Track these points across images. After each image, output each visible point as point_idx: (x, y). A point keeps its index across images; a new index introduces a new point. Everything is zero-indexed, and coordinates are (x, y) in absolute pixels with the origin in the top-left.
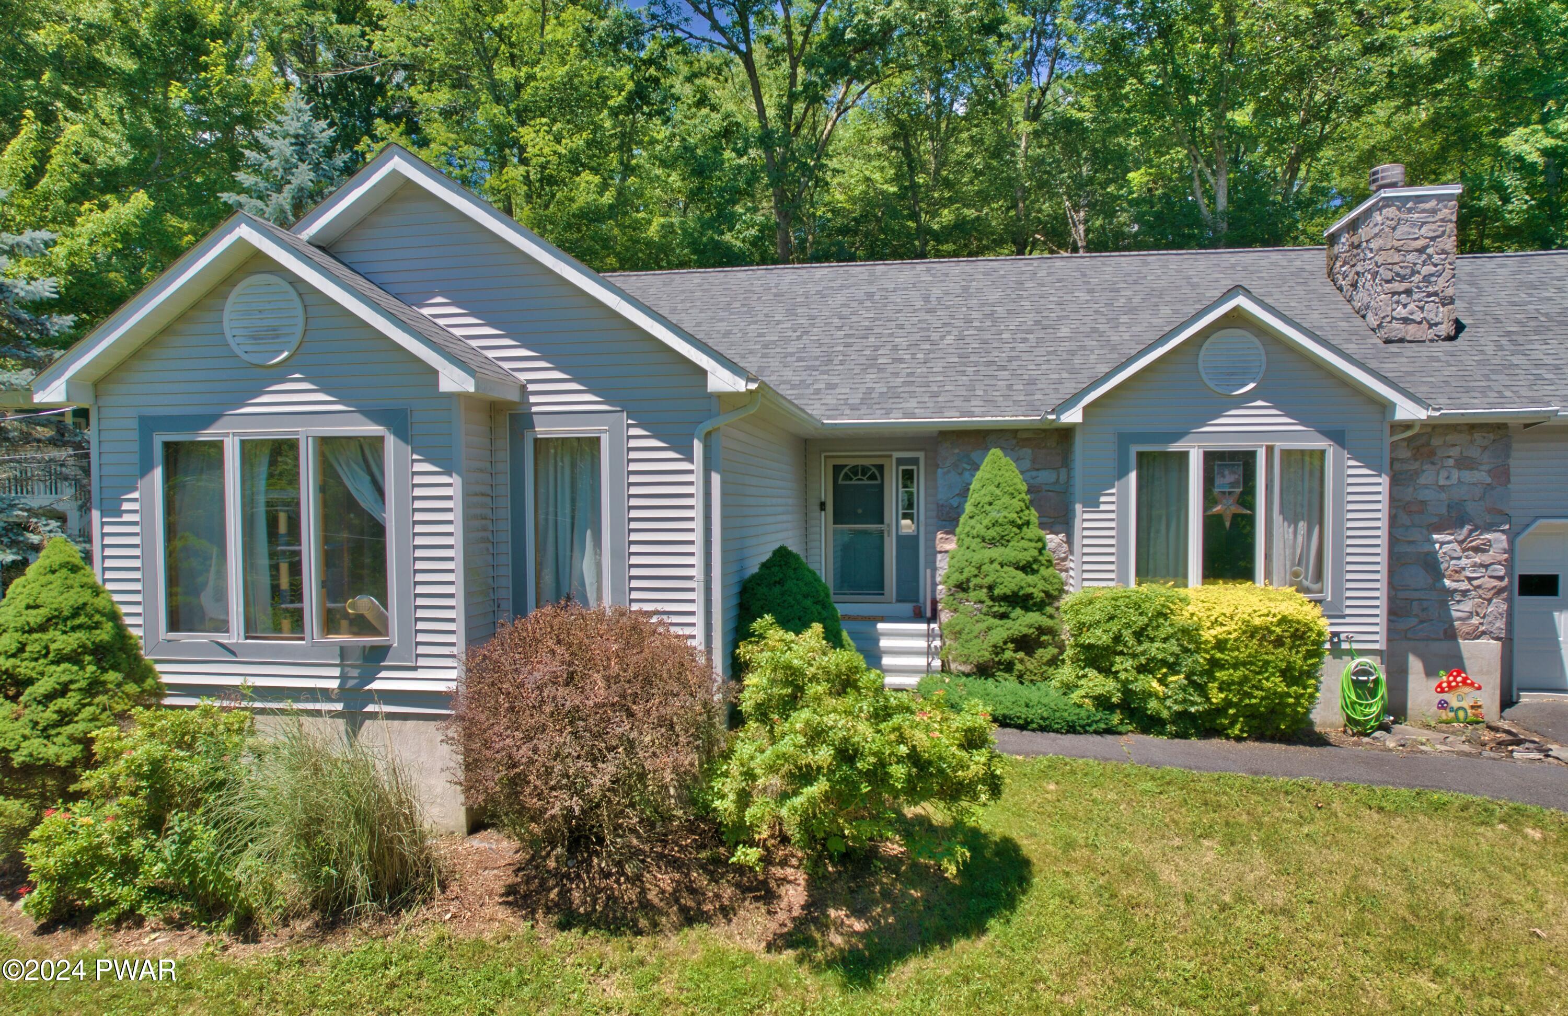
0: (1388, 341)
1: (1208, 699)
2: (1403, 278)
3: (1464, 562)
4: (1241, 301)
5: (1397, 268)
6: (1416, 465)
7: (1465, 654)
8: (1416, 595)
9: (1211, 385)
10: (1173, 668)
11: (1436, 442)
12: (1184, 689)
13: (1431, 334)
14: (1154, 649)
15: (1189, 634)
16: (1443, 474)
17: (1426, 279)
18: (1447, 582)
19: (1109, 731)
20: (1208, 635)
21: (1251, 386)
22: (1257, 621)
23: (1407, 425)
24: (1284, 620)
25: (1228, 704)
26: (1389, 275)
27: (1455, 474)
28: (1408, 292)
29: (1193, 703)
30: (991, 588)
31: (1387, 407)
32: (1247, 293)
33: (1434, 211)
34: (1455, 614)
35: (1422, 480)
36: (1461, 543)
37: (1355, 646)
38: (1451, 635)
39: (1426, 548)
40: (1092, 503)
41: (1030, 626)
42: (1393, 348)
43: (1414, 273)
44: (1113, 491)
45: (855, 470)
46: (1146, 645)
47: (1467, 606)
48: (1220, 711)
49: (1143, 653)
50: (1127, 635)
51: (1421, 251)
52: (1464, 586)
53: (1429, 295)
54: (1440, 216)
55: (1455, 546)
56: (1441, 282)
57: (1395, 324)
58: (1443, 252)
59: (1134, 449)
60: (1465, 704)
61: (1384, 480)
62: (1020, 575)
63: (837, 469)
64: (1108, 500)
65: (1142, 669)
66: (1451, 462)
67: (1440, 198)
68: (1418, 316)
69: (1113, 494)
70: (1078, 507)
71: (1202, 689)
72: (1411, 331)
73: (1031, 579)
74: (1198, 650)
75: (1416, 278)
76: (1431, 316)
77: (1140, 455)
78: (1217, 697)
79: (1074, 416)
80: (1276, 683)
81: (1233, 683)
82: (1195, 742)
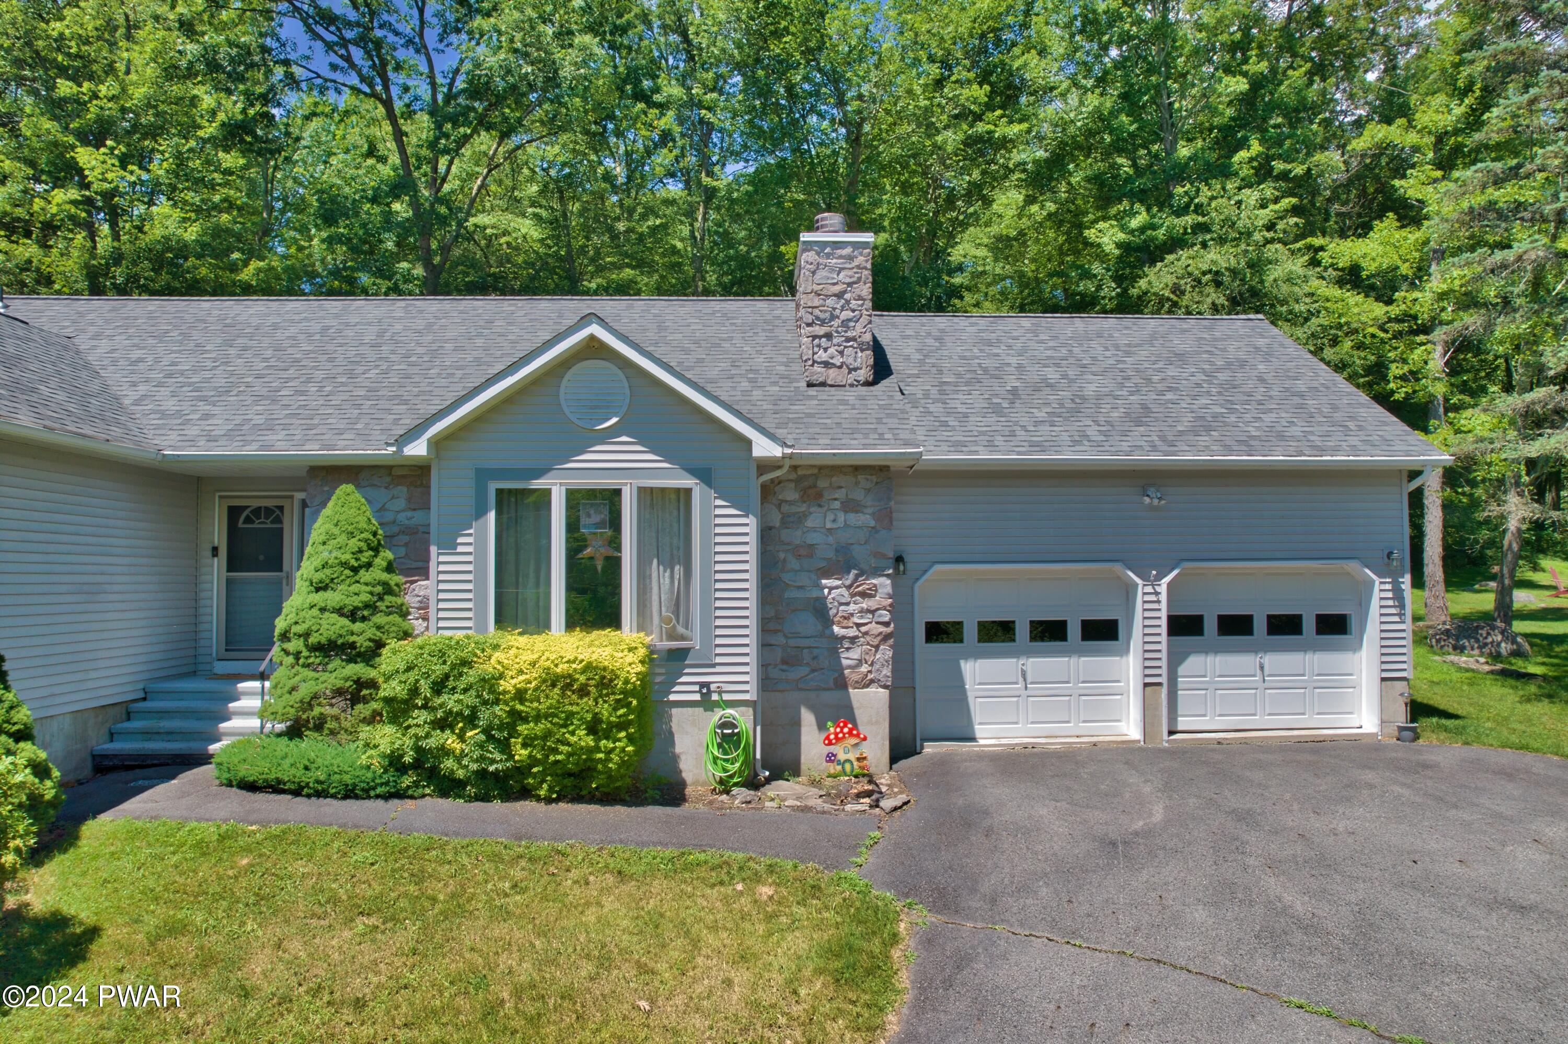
0: (810, 385)
1: (511, 757)
2: (823, 322)
3: (852, 608)
4: (595, 329)
5: (816, 312)
6: (803, 508)
7: (855, 704)
8: (807, 643)
9: (572, 417)
10: (472, 720)
11: (822, 484)
12: (481, 746)
13: (851, 378)
14: (450, 701)
15: (489, 683)
16: (830, 516)
17: (845, 324)
18: (836, 629)
19: (399, 795)
20: (507, 685)
21: (614, 420)
22: (562, 668)
24: (589, 667)
25: (534, 761)
26: (809, 318)
27: (841, 517)
28: (828, 336)
29: (493, 761)
30: (306, 635)
32: (602, 321)
33: (850, 258)
34: (845, 662)
35: (809, 523)
36: (848, 587)
37: (726, 697)
38: (842, 684)
39: (815, 594)
40: (450, 545)
41: (347, 680)
42: (812, 391)
43: (833, 317)
44: (471, 531)
45: (257, 511)
46: (444, 697)
47: (855, 654)
48: (521, 771)
49: (441, 706)
50: (425, 688)
51: (839, 296)
52: (852, 632)
53: (848, 340)
54: (856, 263)
55: (843, 591)
56: (859, 327)
57: (817, 368)
58: (860, 298)
59: (493, 486)
60: (852, 756)
61: (752, 521)
62: (345, 621)
63: (234, 513)
64: (466, 541)
65: (442, 724)
66: (837, 505)
67: (856, 245)
68: (838, 361)
69: (470, 535)
70: (433, 549)
71: (505, 747)
72: (833, 375)
73: (358, 626)
74: (497, 702)
75: (836, 323)
76: (850, 360)
77: (500, 492)
78: (521, 753)
79: (418, 449)
80: (582, 738)
81: (536, 737)
82: (497, 807)
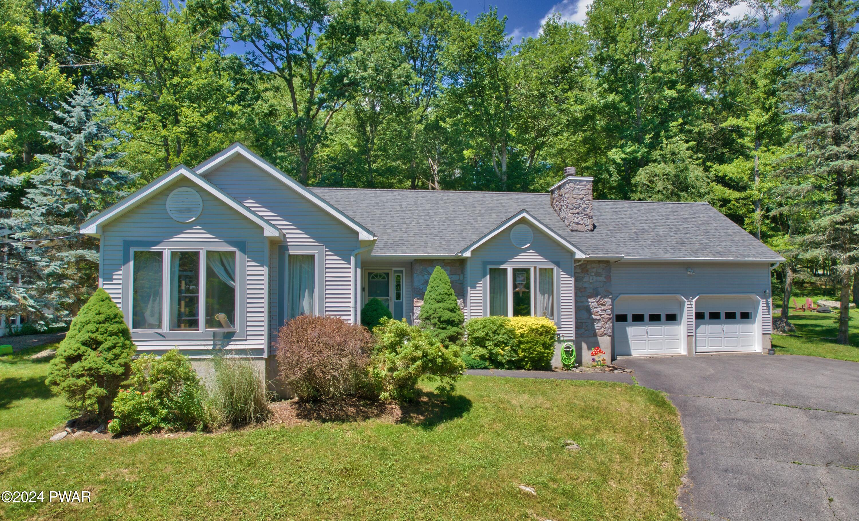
0: (572, 231)
1: (518, 356)
2: (576, 208)
3: (598, 309)
4: (525, 215)
5: (574, 205)
6: (582, 275)
7: (600, 342)
8: (584, 321)
9: (515, 244)
10: (506, 344)
11: (588, 267)
12: (510, 352)
13: (586, 229)
14: (500, 338)
15: (511, 332)
16: (591, 278)
17: (584, 209)
18: (593, 316)
19: (485, 368)
20: (518, 332)
21: (528, 245)
22: (534, 327)
23: (579, 260)
24: (543, 326)
25: (525, 357)
26: (572, 207)
27: (595, 278)
28: (578, 213)
29: (513, 357)
30: (440, 318)
31: (573, 254)
32: (527, 212)
33: (585, 186)
34: (596, 328)
35: (584, 280)
36: (597, 302)
37: (565, 339)
38: (595, 335)
39: (586, 304)
40: (474, 287)
41: (454, 332)
42: (574, 233)
43: (580, 207)
44: (481, 282)
45: (376, 276)
46: (497, 336)
47: (600, 325)
48: (522, 360)
49: (496, 339)
50: (490, 333)
51: (582, 199)
52: (599, 317)
53: (585, 215)
54: (587, 187)
55: (595, 303)
56: (588, 210)
57: (575, 225)
58: (589, 200)
59: (489, 267)
60: (600, 359)
61: (573, 279)
62: (450, 313)
63: (370, 274)
64: (480, 285)
65: (496, 345)
66: (593, 274)
67: (587, 181)
68: (581, 222)
70: (469, 288)
71: (516, 351)
72: (580, 227)
73: (453, 314)
74: (514, 338)
75: (581, 209)
76: (586, 222)
77: (491, 269)
78: (521, 354)
79: (467, 254)
80: (540, 348)
81: (526, 349)
82: (514, 371)
